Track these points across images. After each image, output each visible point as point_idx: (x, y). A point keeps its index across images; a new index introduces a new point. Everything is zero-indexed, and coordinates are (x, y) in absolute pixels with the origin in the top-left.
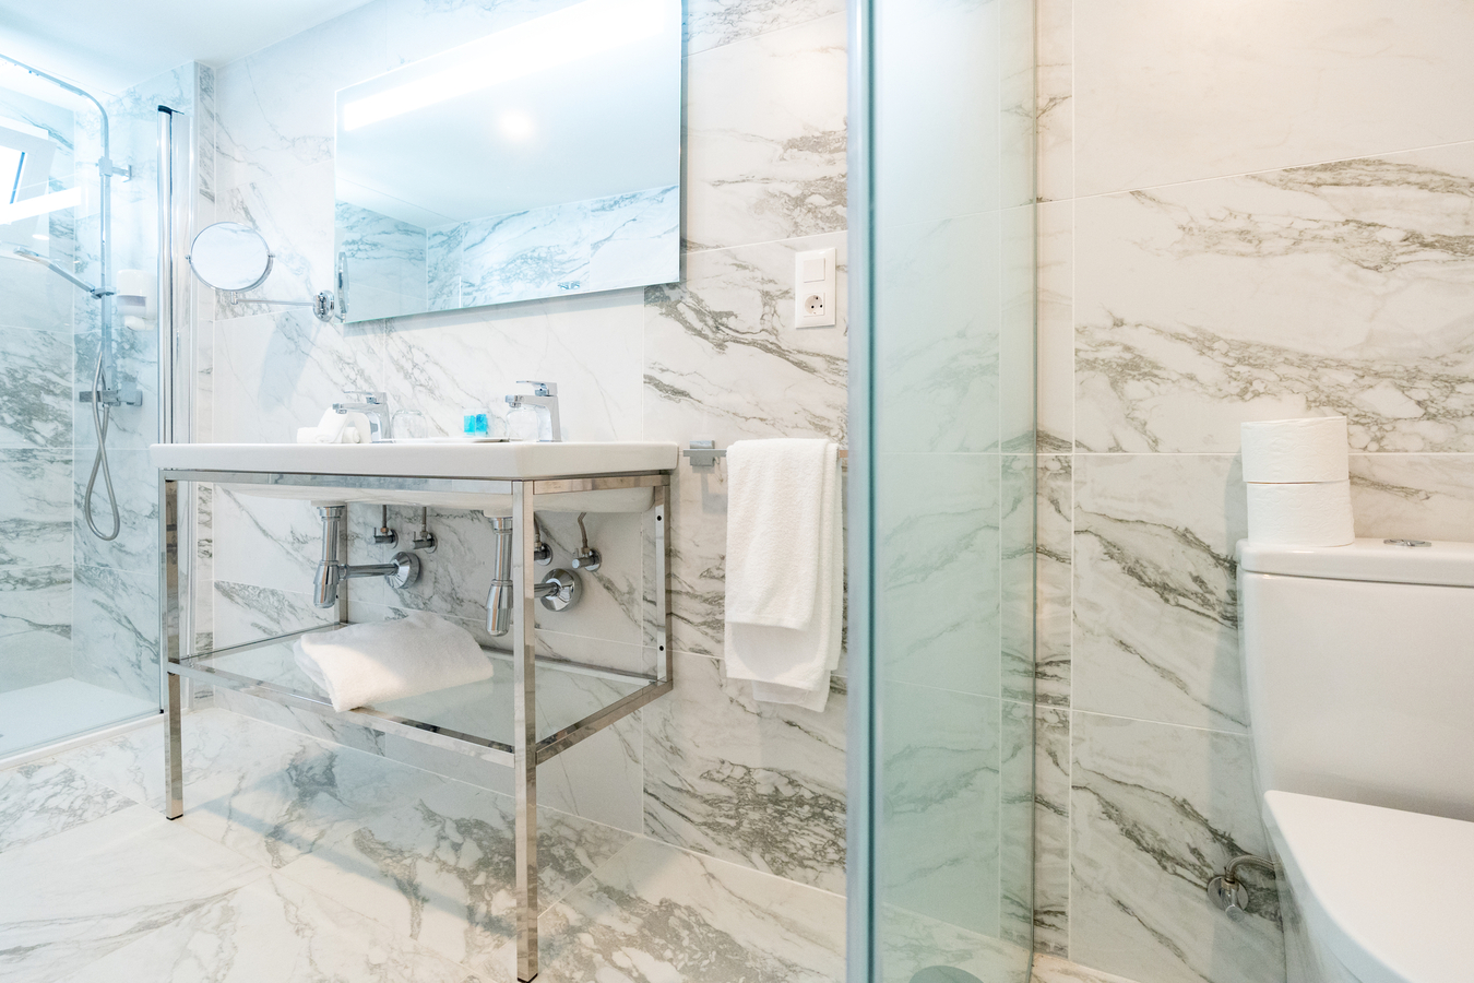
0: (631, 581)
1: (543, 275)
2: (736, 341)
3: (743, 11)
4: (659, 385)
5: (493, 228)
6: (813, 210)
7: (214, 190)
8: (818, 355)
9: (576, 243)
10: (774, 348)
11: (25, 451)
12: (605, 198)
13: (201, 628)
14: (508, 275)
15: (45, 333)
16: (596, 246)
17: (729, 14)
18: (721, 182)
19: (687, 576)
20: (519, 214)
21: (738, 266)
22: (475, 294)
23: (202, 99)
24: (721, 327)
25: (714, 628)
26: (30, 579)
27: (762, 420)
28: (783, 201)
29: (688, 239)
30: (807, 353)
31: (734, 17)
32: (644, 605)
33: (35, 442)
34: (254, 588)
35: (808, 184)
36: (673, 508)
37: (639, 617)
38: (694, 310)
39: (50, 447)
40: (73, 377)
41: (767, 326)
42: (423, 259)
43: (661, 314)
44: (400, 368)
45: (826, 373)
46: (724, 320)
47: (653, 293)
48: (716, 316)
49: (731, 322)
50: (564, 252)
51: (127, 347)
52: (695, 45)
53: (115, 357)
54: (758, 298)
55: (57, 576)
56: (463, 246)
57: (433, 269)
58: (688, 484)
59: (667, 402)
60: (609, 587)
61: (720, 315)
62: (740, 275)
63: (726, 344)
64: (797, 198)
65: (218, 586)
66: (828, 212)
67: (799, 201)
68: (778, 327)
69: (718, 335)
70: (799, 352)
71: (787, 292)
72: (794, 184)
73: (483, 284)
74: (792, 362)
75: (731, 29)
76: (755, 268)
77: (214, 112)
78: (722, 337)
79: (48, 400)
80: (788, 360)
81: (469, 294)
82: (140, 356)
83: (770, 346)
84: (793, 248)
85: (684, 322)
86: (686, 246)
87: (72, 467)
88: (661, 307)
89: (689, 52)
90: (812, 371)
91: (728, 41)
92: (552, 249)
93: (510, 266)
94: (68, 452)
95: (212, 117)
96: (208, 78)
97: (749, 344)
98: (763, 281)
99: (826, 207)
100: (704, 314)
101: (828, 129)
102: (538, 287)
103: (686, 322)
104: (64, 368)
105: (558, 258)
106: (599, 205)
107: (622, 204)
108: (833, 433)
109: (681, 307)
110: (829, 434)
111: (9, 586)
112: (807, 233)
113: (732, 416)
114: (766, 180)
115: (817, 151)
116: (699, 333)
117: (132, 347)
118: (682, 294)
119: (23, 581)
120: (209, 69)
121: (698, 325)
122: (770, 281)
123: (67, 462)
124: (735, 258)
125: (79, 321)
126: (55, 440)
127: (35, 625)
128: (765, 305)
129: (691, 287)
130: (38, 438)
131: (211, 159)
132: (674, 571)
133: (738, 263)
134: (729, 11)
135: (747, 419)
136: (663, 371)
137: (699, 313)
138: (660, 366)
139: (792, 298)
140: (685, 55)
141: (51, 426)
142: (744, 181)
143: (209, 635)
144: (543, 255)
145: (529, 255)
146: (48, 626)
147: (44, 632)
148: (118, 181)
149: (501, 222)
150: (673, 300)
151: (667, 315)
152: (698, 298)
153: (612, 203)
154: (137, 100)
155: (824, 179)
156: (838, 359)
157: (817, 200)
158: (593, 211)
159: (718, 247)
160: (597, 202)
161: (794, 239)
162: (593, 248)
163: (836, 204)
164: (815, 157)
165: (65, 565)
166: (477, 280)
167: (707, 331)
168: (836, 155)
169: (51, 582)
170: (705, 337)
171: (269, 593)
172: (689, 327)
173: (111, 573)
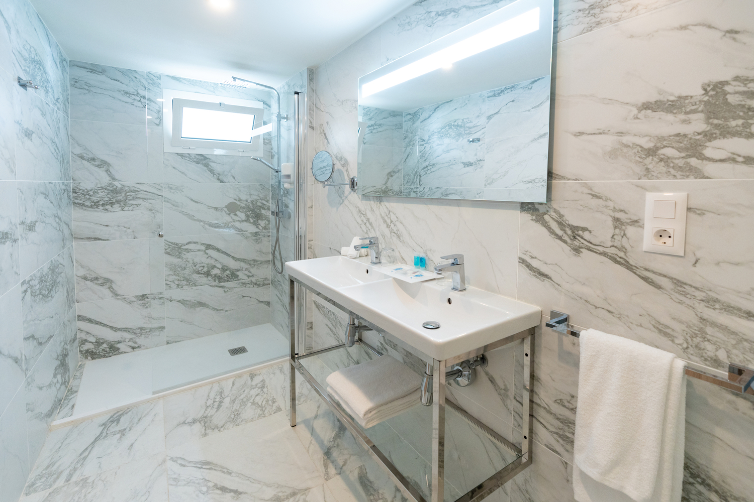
0: (506, 383)
1: (460, 135)
2: (589, 249)
3: (605, 5)
4: (529, 266)
5: (435, 110)
6: (665, 160)
7: (314, 125)
8: (665, 276)
9: (478, 116)
10: (623, 262)
11: (256, 232)
12: (495, 89)
13: (308, 320)
14: (442, 135)
15: (262, 185)
16: (489, 118)
17: (592, 9)
18: (581, 134)
19: (545, 396)
20: (448, 102)
21: (594, 196)
22: (425, 145)
23: (310, 84)
24: (578, 237)
25: (564, 440)
26: (258, 283)
27: (609, 312)
28: (636, 150)
29: (554, 171)
30: (654, 273)
31: (597, 11)
32: (514, 402)
33: (259, 229)
34: (327, 308)
35: (661, 139)
36: (536, 349)
37: (512, 408)
38: (557, 221)
39: (264, 231)
40: (270, 202)
41: (617, 244)
42: (402, 128)
43: (532, 220)
44: (385, 222)
45: (672, 292)
46: (580, 233)
47: (527, 207)
48: (574, 229)
49: (586, 235)
50: (471, 122)
51: (286, 192)
52: (563, 35)
53: (282, 196)
54: (610, 222)
55: (266, 282)
56: (420, 120)
57: (405, 132)
58: (549, 338)
59: (534, 278)
60: (492, 380)
61: (577, 228)
62: (594, 202)
63: (581, 250)
64: (649, 149)
65: (314, 302)
66: (681, 163)
67: (651, 152)
68: (627, 246)
69: (575, 242)
70: (646, 270)
71: (636, 221)
72: (647, 138)
73: (429, 140)
74: (639, 276)
75: (594, 20)
76: (607, 199)
77: (314, 89)
78: (578, 244)
79: (263, 212)
80: (635, 273)
81: (422, 145)
82: (290, 197)
83: (619, 259)
84: (644, 188)
85: (549, 229)
86: (552, 177)
87: (270, 238)
88: (532, 215)
89: (559, 40)
90: (659, 287)
91: (590, 29)
92: (465, 120)
93: (443, 130)
94: (269, 232)
95: (313, 91)
96: (312, 74)
97: (600, 254)
98: (615, 210)
99: (678, 158)
100: (564, 226)
101: (684, 94)
102: (457, 141)
103: (550, 228)
104: (268, 198)
105: (468, 125)
106: (492, 94)
107: (506, 92)
108: (677, 341)
109: (546, 217)
110: (673, 341)
111: (252, 286)
112: (658, 178)
113: (584, 302)
114: (621, 133)
115: (671, 112)
116: (560, 238)
117: (287, 193)
118: (548, 209)
119: (256, 284)
120: (312, 69)
121: (560, 233)
122: (621, 211)
123: (269, 236)
124: (591, 189)
125: (272, 179)
126: (265, 228)
127: (259, 301)
128: (615, 228)
129: (555, 205)
130: (260, 227)
131: (313, 111)
132: (535, 389)
133: (593, 193)
134: (592, 7)
135: (596, 308)
136: (532, 257)
137: (561, 224)
138: (531, 254)
139: (642, 227)
140: (555, 42)
141: (264, 222)
142: (600, 133)
143: (311, 323)
144: (460, 124)
145: (452, 124)
146: (263, 302)
147: (262, 304)
148: (283, 121)
149: (438, 107)
150: (541, 212)
151: (537, 221)
152: (560, 214)
153: (500, 91)
154: (289, 86)
155: (678, 135)
156: (685, 284)
157: (669, 152)
158: (488, 97)
159: (576, 179)
160: (491, 92)
161: (644, 181)
162: (488, 119)
163: (690, 156)
164: (670, 117)
165: (268, 278)
166: (426, 138)
167: (566, 238)
168: (692, 116)
169: (264, 285)
170: (565, 242)
171: (332, 313)
172: (552, 232)
173: (281, 285)
